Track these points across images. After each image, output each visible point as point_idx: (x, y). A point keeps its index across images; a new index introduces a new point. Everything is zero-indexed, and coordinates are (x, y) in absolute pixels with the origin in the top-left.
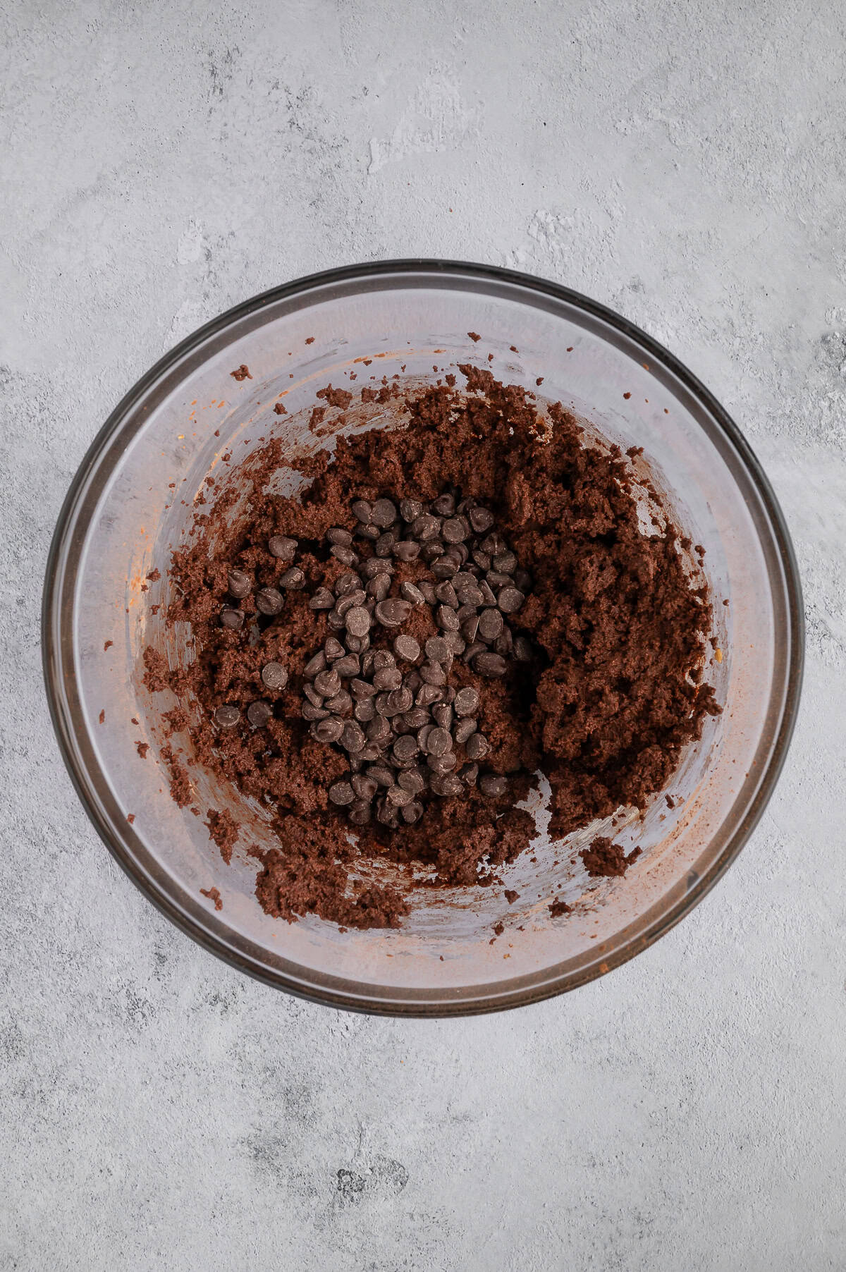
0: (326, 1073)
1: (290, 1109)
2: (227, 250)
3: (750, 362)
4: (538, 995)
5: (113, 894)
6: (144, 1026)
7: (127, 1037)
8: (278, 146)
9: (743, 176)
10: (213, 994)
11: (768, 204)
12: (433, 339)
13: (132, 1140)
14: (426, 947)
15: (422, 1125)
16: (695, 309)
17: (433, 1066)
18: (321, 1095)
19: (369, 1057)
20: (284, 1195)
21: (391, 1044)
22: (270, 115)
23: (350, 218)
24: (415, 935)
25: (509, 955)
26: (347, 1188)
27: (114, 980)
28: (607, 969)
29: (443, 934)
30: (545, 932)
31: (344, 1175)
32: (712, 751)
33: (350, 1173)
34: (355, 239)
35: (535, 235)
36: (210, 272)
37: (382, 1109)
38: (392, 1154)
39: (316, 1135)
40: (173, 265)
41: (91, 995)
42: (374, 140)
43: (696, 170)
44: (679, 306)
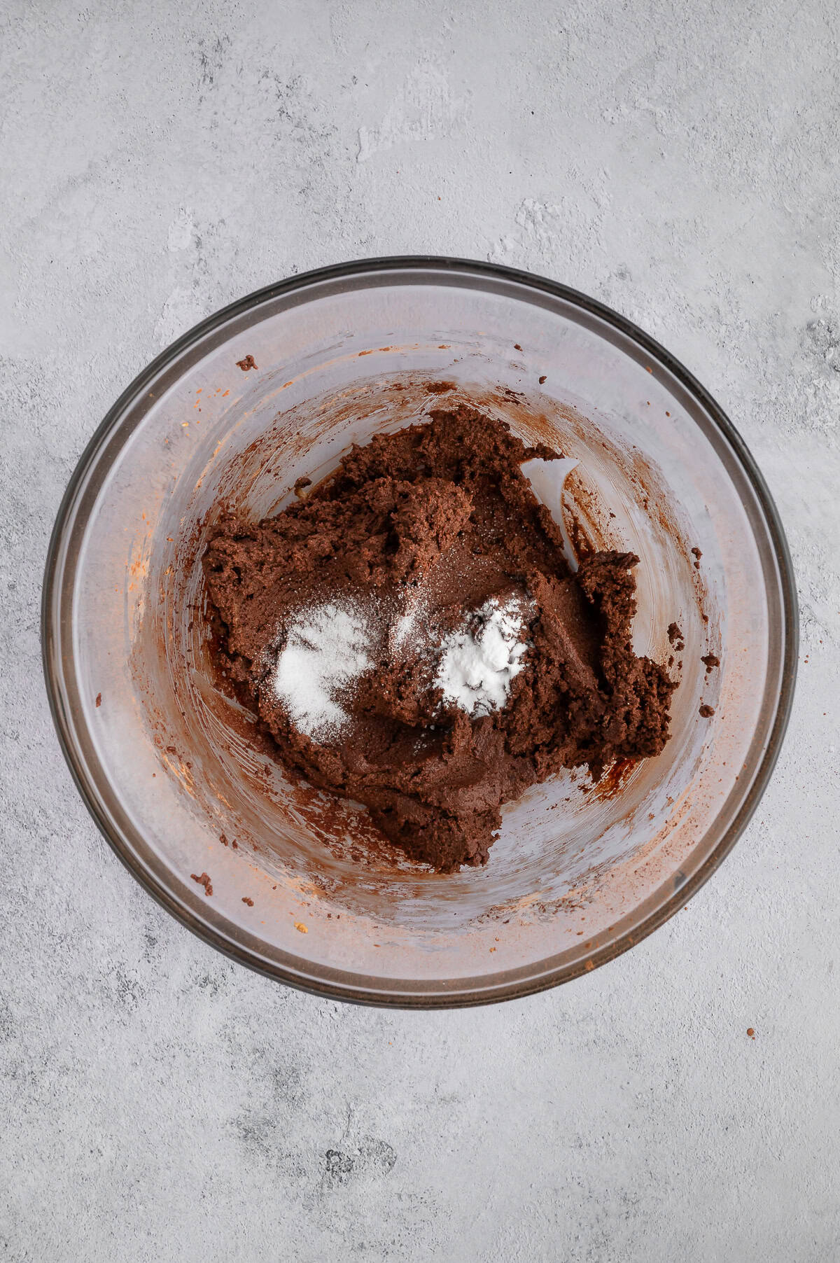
0: (315, 1055)
1: (280, 1090)
2: (217, 238)
3: (736, 350)
4: (523, 990)
5: (104, 877)
6: (134, 1008)
7: (117, 1018)
8: (268, 135)
9: (729, 165)
10: (202, 977)
11: (754, 192)
12: (438, 335)
13: (122, 1121)
14: (413, 938)
15: (411, 1107)
16: (682, 295)
17: (420, 1048)
18: (310, 1077)
19: (358, 1038)
20: (273, 1175)
21: (379, 1026)
22: (260, 104)
23: (339, 206)
24: (402, 926)
25: (495, 949)
26: (336, 1168)
27: (105, 962)
28: (592, 966)
29: (430, 926)
30: (532, 927)
31: (332, 1155)
32: (703, 753)
33: (338, 1154)
34: (344, 226)
35: (522, 223)
36: (201, 259)
37: (370, 1090)
38: (379, 1136)
39: (305, 1116)
40: (164, 253)
41: (81, 977)
42: (363, 129)
43: (683, 159)
44: (666, 293)
